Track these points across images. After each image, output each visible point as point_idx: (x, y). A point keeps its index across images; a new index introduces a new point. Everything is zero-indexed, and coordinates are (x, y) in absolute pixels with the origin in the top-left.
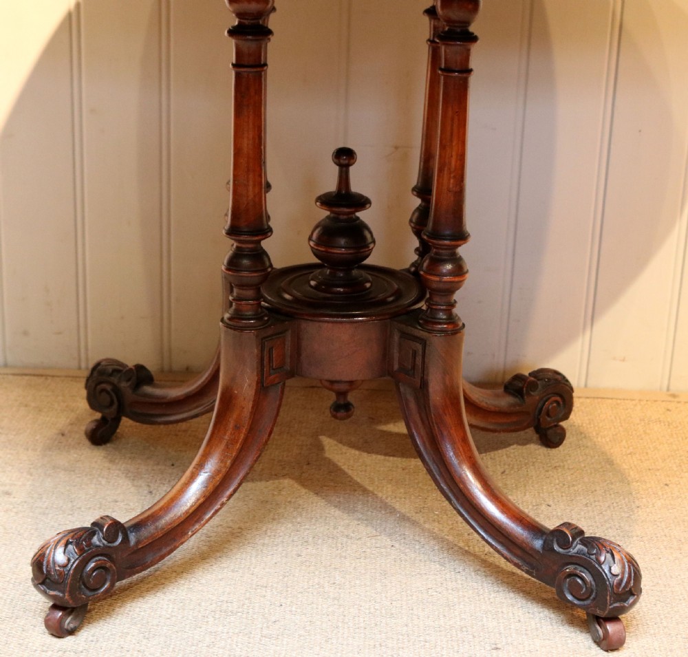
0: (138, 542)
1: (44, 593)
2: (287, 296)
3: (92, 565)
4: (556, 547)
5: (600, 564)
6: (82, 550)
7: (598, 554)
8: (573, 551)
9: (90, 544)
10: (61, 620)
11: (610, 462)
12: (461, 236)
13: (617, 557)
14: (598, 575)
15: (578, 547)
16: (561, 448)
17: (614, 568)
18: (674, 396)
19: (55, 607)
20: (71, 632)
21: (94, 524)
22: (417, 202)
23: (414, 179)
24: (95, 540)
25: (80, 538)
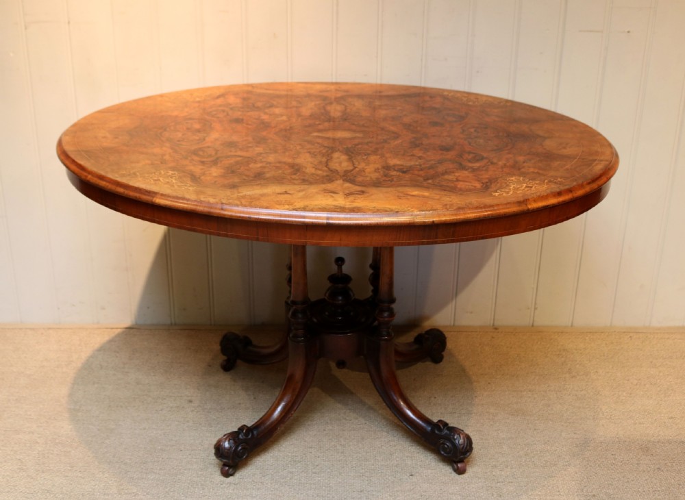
0: (258, 435)
1: (221, 460)
2: (315, 320)
3: (240, 448)
4: (436, 432)
5: (455, 440)
6: (235, 442)
7: (454, 435)
8: (443, 433)
9: (239, 439)
10: (228, 470)
11: (464, 371)
12: (393, 301)
13: (462, 436)
14: (453, 444)
15: (446, 431)
16: (441, 363)
17: (460, 441)
18: (496, 329)
19: (225, 465)
20: (232, 475)
21: (239, 429)
22: (371, 271)
23: (370, 261)
24: (240, 436)
25: (233, 436)
